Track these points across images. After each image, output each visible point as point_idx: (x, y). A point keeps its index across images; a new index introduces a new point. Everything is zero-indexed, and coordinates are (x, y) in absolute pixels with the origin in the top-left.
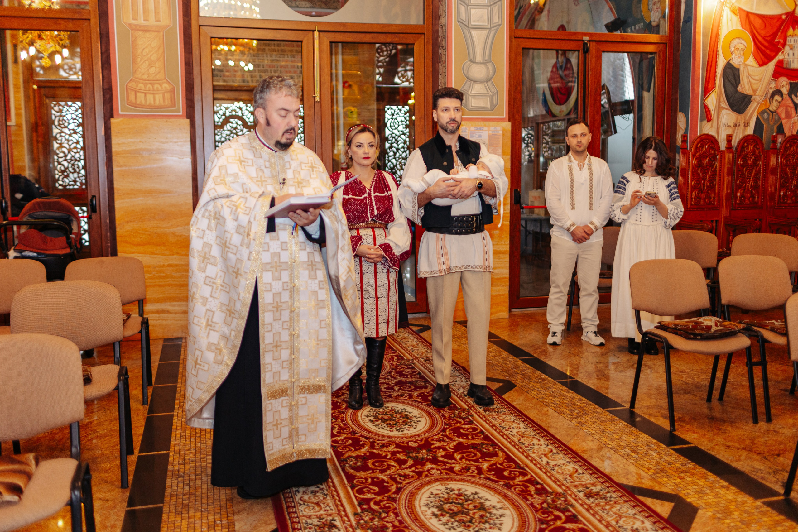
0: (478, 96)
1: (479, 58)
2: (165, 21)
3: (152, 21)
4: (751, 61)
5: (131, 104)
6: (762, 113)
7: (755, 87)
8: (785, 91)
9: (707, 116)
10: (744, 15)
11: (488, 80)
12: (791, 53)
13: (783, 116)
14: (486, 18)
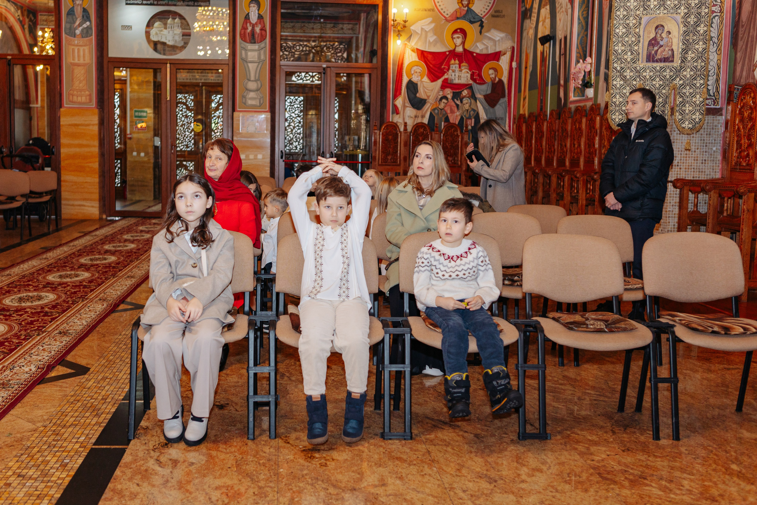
0: (251, 99)
1: (252, 78)
2: (87, 60)
3: (82, 61)
4: (426, 79)
5: (70, 101)
6: (434, 110)
7: (428, 94)
8: (450, 96)
9: (396, 111)
10: (420, 53)
11: (257, 90)
12: (453, 74)
13: (449, 111)
14: (257, 57)
